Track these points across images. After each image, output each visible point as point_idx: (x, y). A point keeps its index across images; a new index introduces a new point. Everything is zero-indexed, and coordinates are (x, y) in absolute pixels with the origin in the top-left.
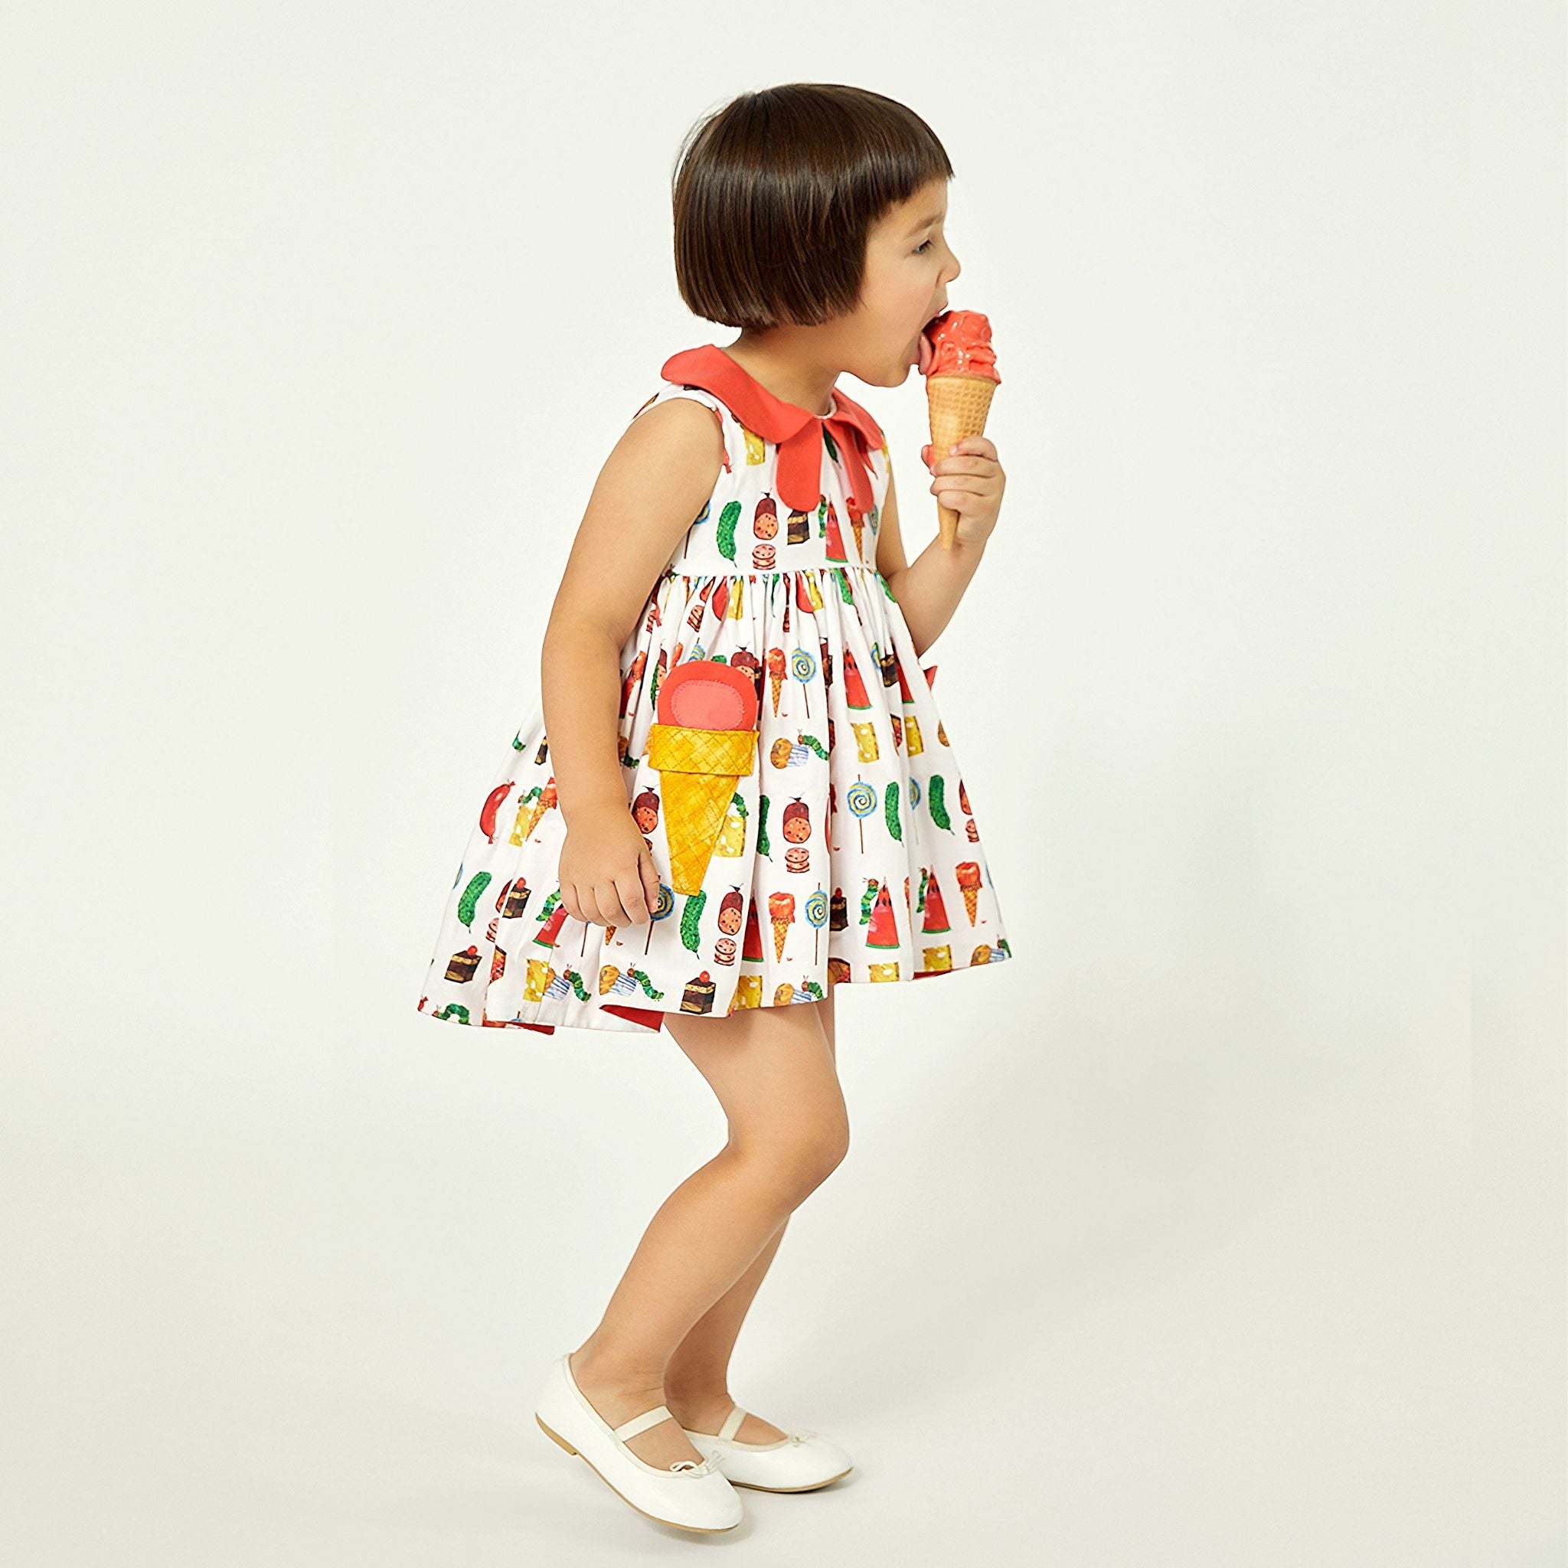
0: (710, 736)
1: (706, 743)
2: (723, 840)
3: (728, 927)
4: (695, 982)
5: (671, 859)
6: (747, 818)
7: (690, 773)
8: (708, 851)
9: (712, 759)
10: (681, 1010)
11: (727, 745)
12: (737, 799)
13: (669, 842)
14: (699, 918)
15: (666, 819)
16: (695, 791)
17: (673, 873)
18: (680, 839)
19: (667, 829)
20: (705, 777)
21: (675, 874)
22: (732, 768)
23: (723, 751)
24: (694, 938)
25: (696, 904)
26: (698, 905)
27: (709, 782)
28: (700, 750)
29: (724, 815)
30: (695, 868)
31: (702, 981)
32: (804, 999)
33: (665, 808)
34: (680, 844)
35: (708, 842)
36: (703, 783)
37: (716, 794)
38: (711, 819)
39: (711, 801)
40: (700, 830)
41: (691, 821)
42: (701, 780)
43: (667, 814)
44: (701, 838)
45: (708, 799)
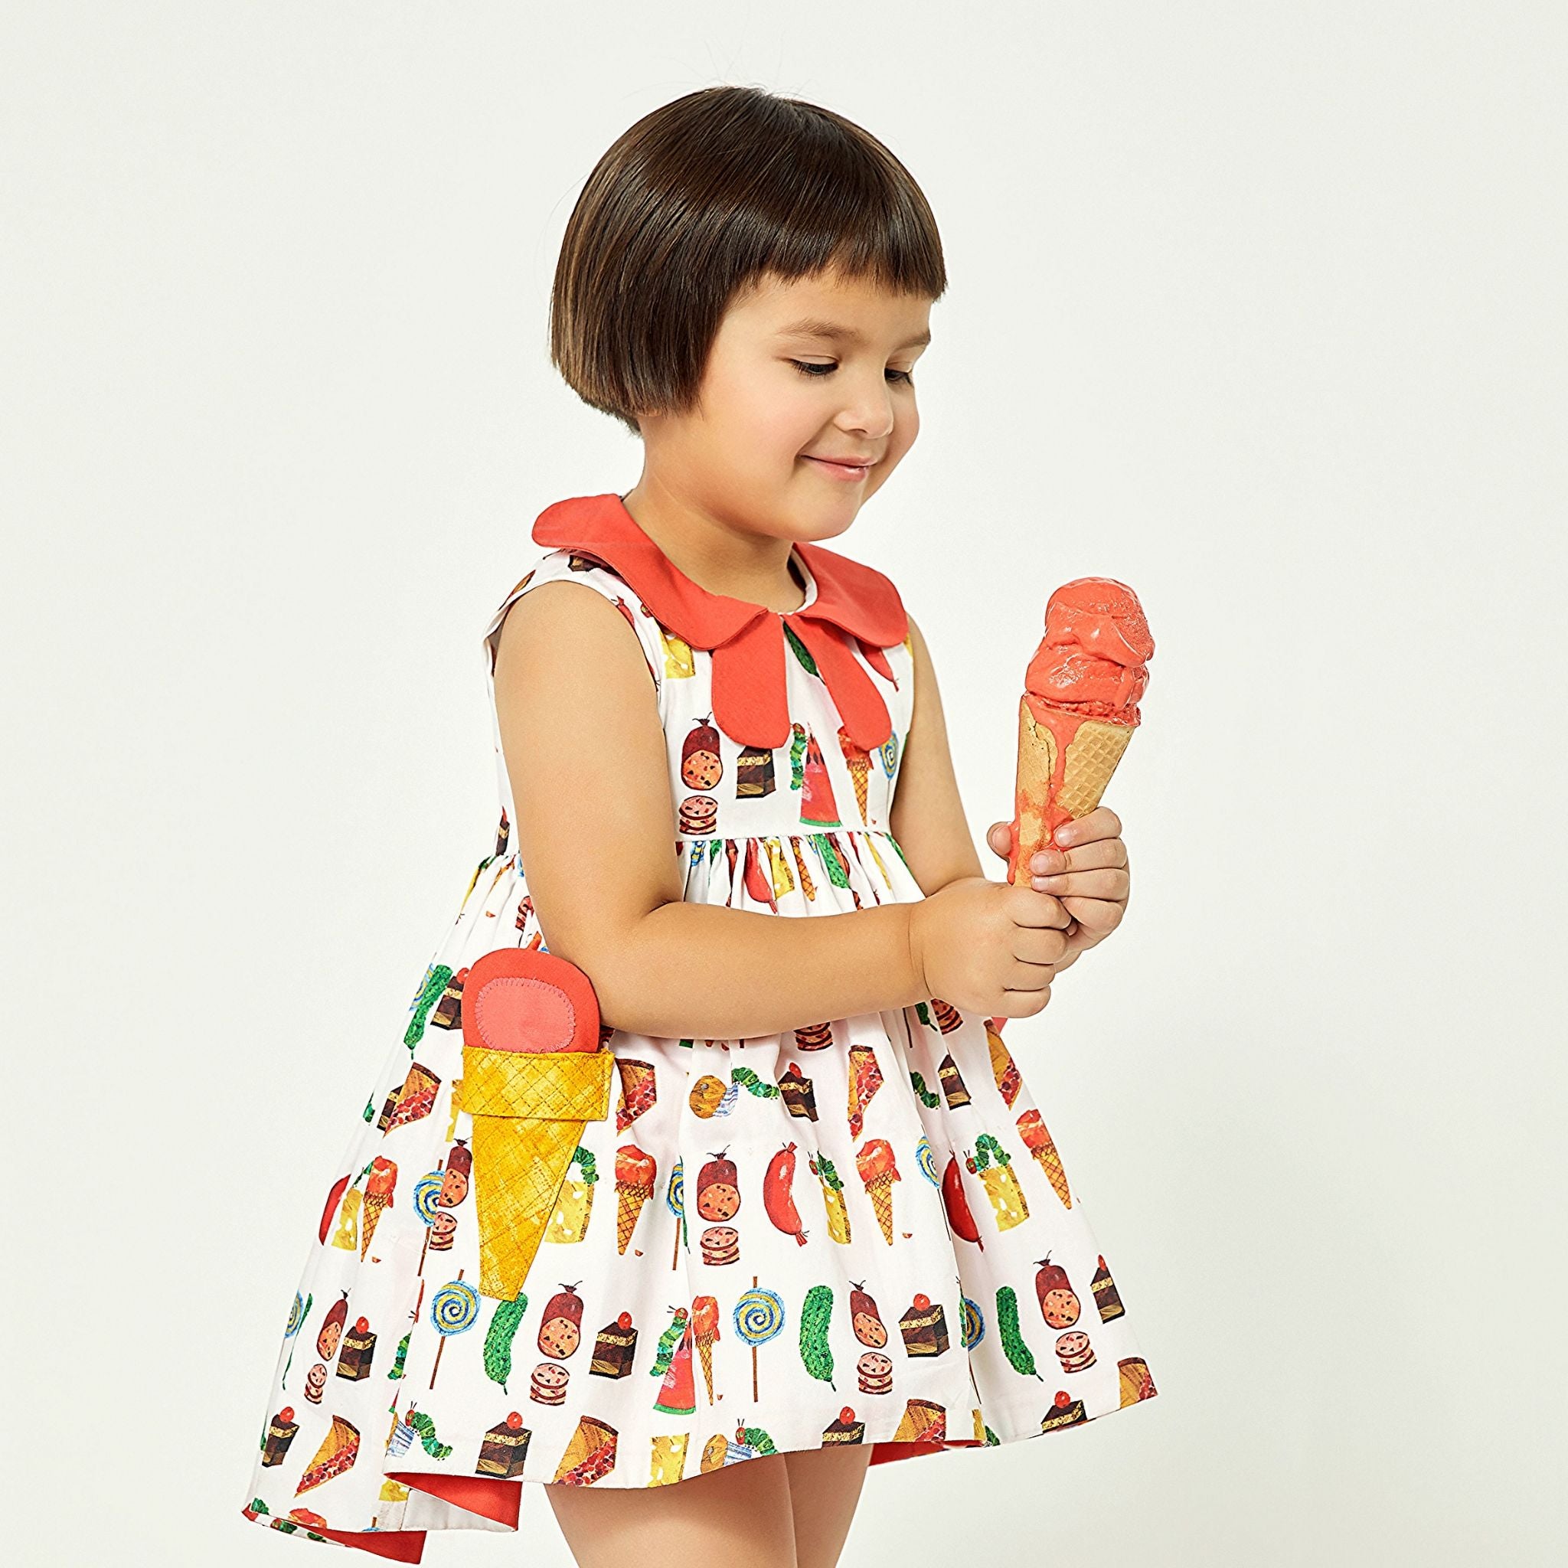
0: (524, 1062)
1: (520, 1072)
2: (559, 1218)
3: (554, 1346)
4: (499, 1429)
5: (481, 1246)
6: (596, 1184)
7: (504, 1117)
8: (538, 1233)
9: (531, 1096)
10: (477, 1472)
11: (552, 1075)
12: (583, 1156)
13: (480, 1222)
14: (513, 1334)
15: (477, 1186)
16: (512, 1145)
17: (482, 1267)
18: (495, 1217)
19: (479, 1203)
20: (525, 1123)
21: (486, 1268)
22: (564, 1109)
23: (547, 1083)
24: (502, 1362)
25: (511, 1314)
26: (514, 1316)
27: (532, 1130)
28: (513, 1083)
29: (560, 1180)
30: (513, 1260)
31: (512, 1427)
32: (739, 1456)
33: (478, 1169)
34: (494, 1224)
35: (536, 1221)
36: (521, 1132)
37: (543, 1149)
38: (538, 1187)
39: (537, 1159)
40: (524, 1203)
41: (508, 1189)
42: (519, 1128)
43: (481, 1177)
44: (525, 1215)
45: (532, 1156)
